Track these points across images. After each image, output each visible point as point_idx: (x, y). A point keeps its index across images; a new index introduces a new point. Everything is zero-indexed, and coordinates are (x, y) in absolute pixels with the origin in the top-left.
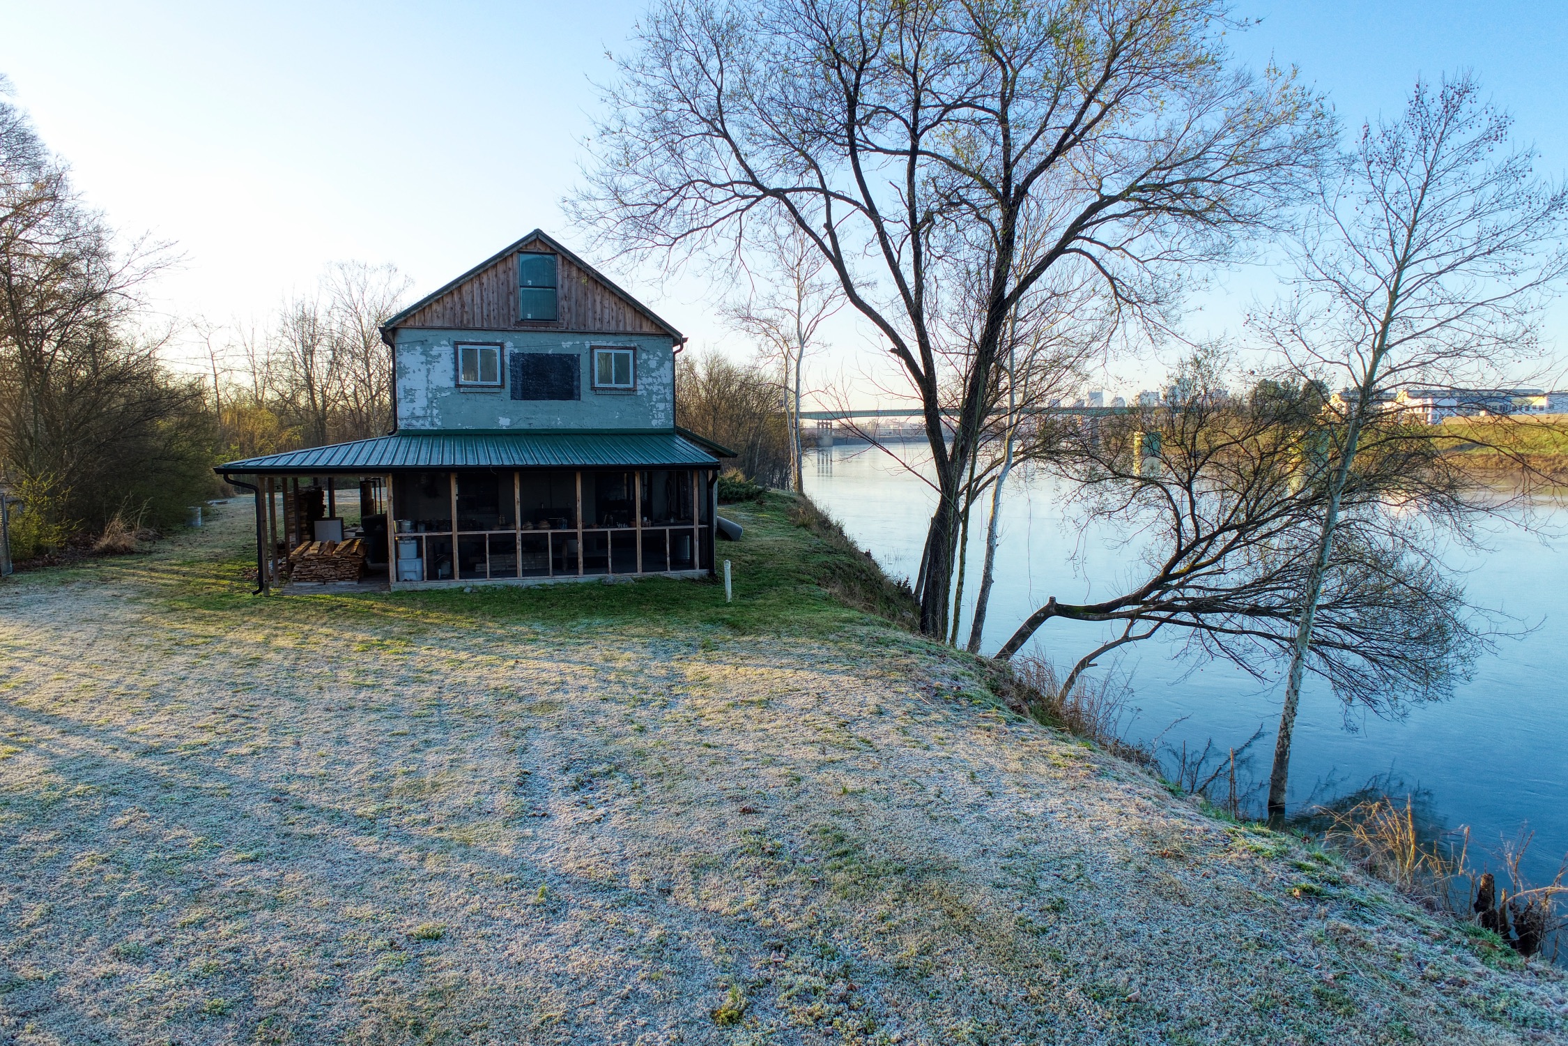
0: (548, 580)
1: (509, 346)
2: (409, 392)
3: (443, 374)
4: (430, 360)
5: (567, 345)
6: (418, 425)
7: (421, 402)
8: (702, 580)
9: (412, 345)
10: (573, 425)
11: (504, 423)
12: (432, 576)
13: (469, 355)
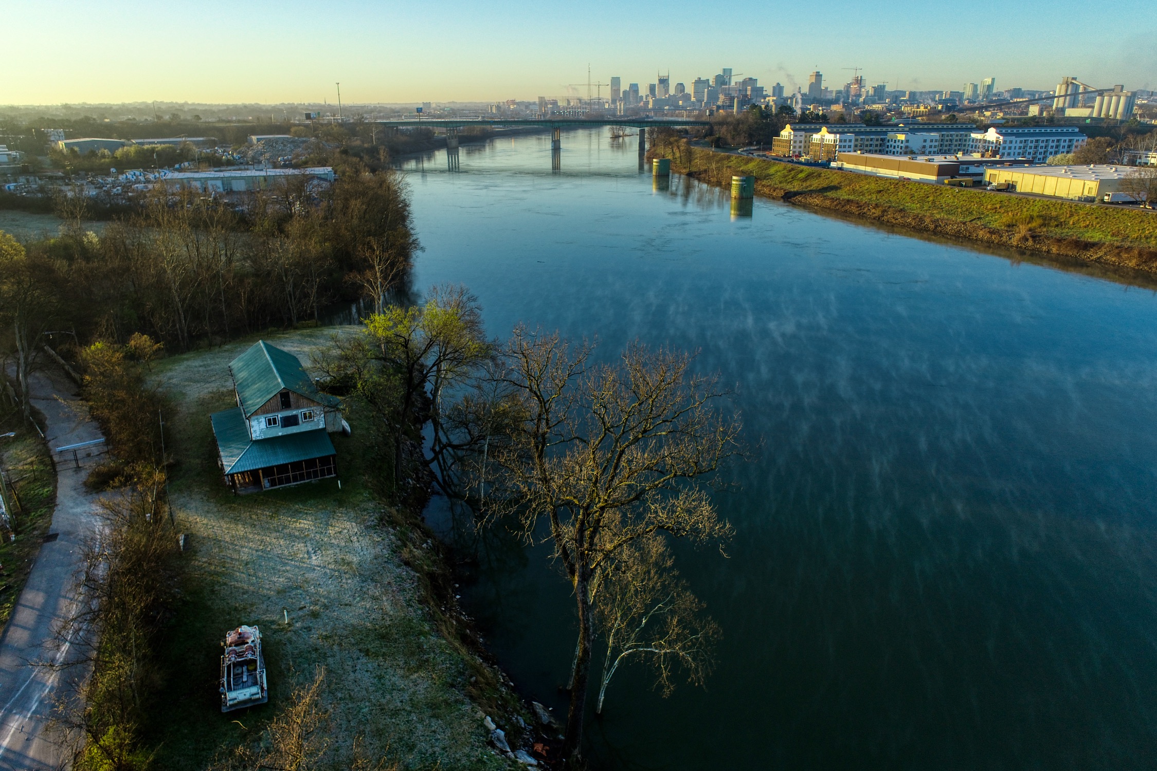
0: (299, 483)
1: (279, 416)
2: (255, 431)
3: (263, 425)
4: (259, 423)
5: (294, 413)
6: (258, 438)
7: (258, 433)
8: (335, 477)
9: (254, 420)
10: (298, 431)
11: (280, 434)
12: (272, 485)
13: (269, 420)
